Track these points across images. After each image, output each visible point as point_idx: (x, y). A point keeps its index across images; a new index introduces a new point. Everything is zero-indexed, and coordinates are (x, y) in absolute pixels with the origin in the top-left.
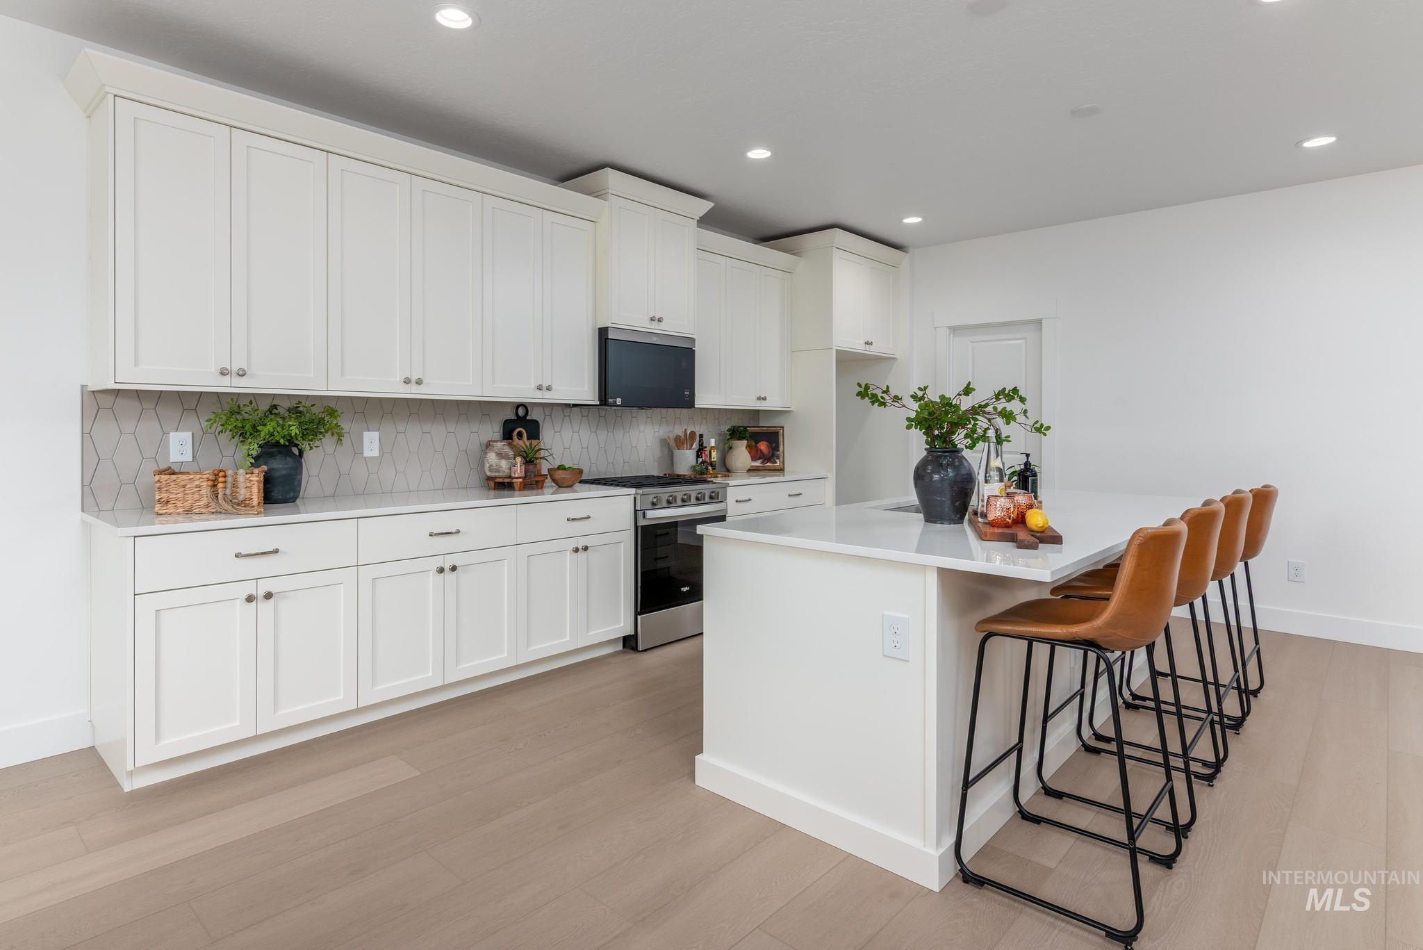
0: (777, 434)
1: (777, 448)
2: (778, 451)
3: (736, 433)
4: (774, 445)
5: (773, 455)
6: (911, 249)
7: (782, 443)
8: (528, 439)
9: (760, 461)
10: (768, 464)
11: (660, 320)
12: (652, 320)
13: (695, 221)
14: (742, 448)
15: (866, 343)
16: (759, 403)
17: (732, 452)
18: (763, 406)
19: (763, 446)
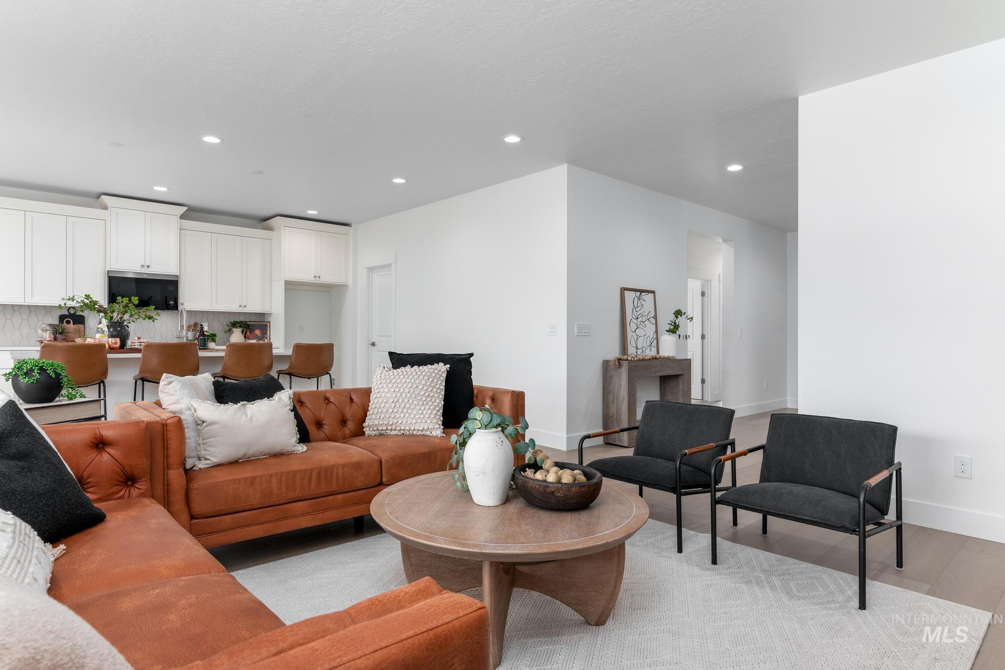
0: (266, 326)
1: (266, 333)
2: (267, 334)
3: (234, 324)
4: (264, 332)
5: (263, 337)
6: (353, 225)
7: (268, 330)
8: (73, 324)
9: (256, 340)
11: (148, 266)
12: (143, 266)
13: (179, 217)
14: (238, 332)
15: (315, 277)
16: (241, 309)
17: (232, 335)
18: (245, 310)
19: (258, 332)
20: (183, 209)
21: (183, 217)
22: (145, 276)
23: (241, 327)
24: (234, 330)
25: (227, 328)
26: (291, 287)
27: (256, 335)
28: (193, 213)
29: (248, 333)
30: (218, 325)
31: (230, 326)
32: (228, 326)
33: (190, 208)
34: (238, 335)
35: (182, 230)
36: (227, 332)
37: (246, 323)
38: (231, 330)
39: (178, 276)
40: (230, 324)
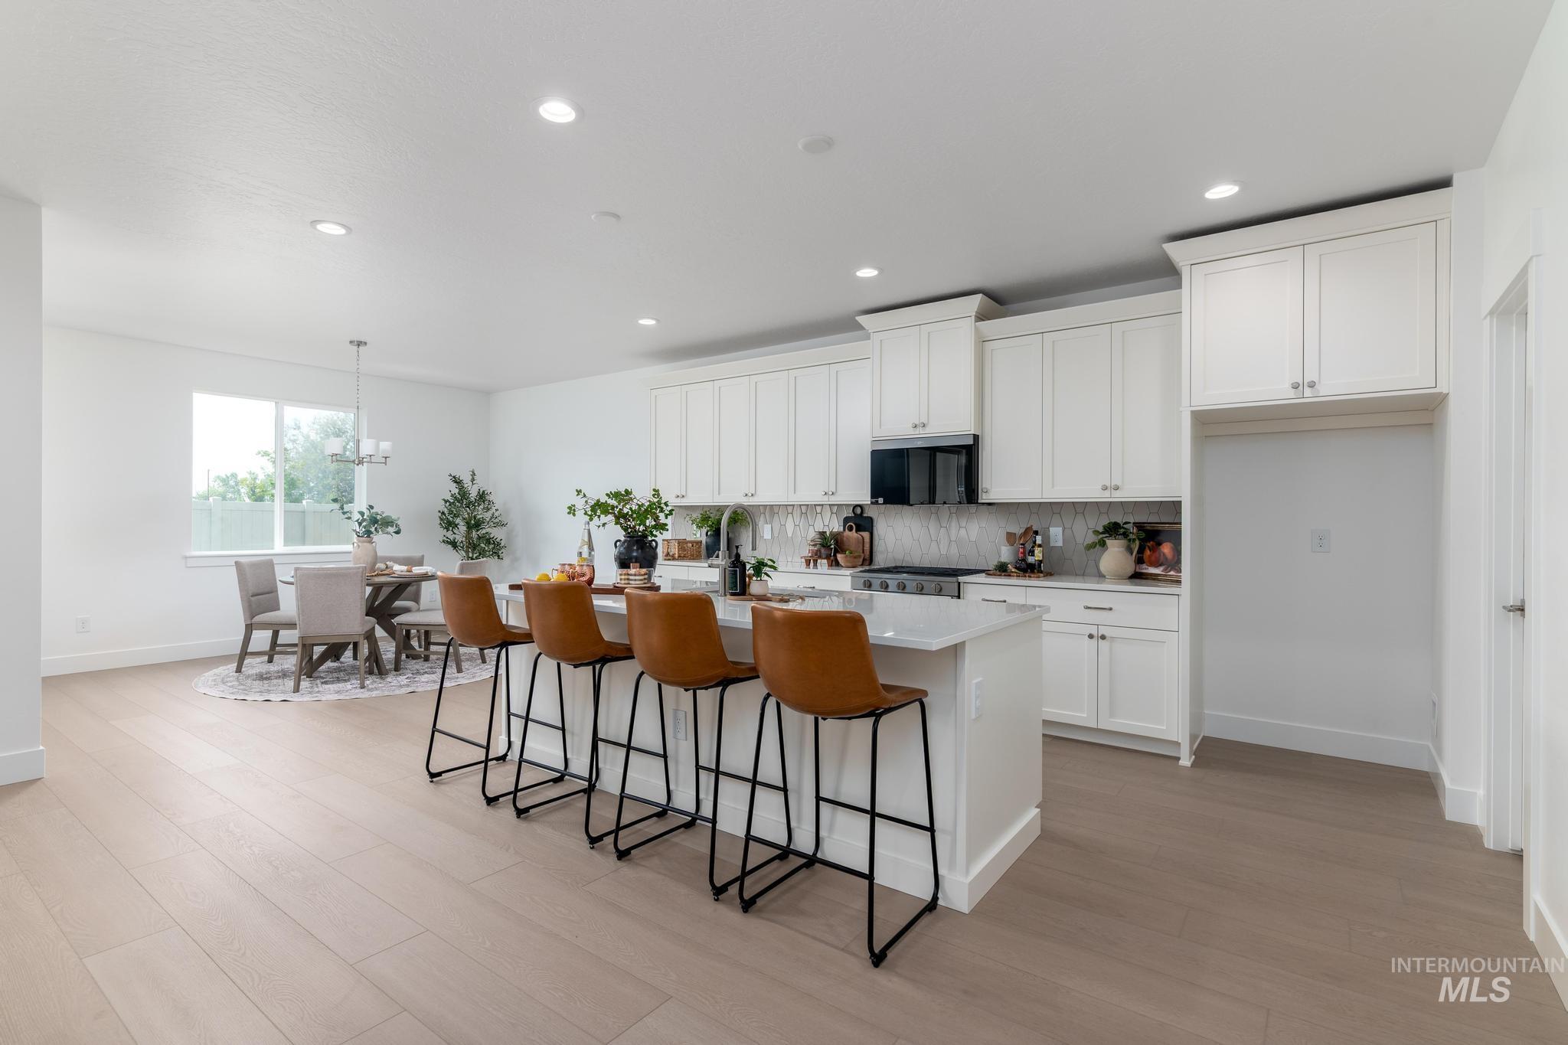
3: (1113, 530)
8: (856, 531)
10: (1172, 573)
11: (921, 425)
12: (912, 426)
13: (973, 317)
14: (1116, 549)
15: (1295, 386)
16: (1107, 494)
17: (1105, 553)
18: (1118, 497)
19: (1164, 549)
20: (977, 301)
21: (982, 316)
22: (919, 444)
23: (1125, 535)
24: (1110, 542)
25: (1092, 538)
27: (1164, 554)
28: (995, 302)
29: (1148, 552)
30: (1084, 531)
31: (1102, 533)
32: (1096, 532)
33: (989, 294)
34: (1115, 555)
35: (982, 342)
36: (1091, 547)
37: (1140, 526)
38: (1103, 544)
39: (976, 437)
40: (1101, 530)
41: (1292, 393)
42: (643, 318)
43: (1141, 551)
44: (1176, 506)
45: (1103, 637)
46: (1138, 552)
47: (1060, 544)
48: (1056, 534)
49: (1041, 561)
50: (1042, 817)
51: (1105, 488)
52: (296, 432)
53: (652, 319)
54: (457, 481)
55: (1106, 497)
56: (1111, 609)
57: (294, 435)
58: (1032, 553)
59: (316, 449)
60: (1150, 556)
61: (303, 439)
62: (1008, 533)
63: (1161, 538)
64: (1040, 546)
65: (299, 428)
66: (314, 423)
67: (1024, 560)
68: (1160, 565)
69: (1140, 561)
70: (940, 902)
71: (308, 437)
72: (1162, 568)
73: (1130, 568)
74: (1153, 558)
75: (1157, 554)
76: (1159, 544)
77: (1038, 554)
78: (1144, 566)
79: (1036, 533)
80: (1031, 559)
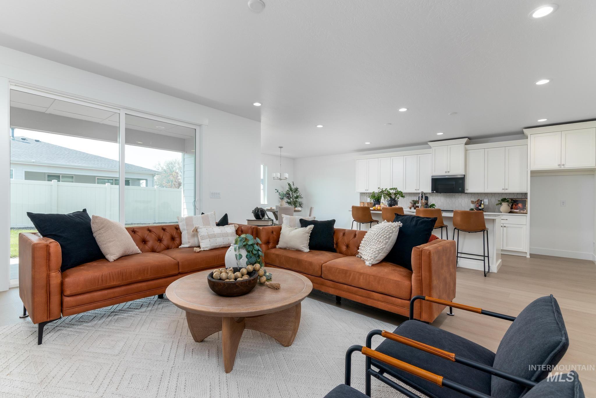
0: (525, 201)
2: (526, 207)
3: (504, 200)
5: (523, 208)
7: (527, 204)
10: (522, 211)
11: (449, 172)
12: (446, 172)
13: (464, 144)
14: (505, 205)
15: (559, 165)
16: (504, 191)
17: (502, 207)
18: (507, 191)
19: (520, 205)
20: (466, 140)
21: (466, 144)
22: (447, 177)
23: (508, 201)
24: (503, 203)
25: (498, 202)
26: (535, 174)
27: (519, 207)
28: (471, 140)
29: (514, 206)
30: (495, 201)
31: (501, 201)
32: (499, 201)
33: (470, 138)
34: (505, 206)
35: (466, 150)
36: (497, 205)
37: (512, 199)
38: (501, 204)
39: (464, 175)
40: (501, 200)
41: (558, 167)
42: (366, 142)
43: (512, 205)
44: (526, 194)
45: (505, 227)
46: (511, 206)
47: (487, 204)
48: (486, 201)
49: (483, 208)
50: (502, 262)
51: (503, 189)
52: (159, 166)
53: (369, 142)
54: (289, 185)
55: (503, 191)
56: (507, 220)
57: (158, 167)
58: (480, 206)
59: (165, 172)
60: (514, 207)
61: (161, 169)
62: (471, 201)
63: (518, 202)
64: (483, 204)
65: (160, 165)
66: (165, 163)
67: (478, 208)
68: (518, 209)
69: (512, 208)
70: (490, 271)
71: (163, 167)
72: (518, 210)
73: (509, 210)
74: (516, 208)
75: (517, 206)
76: (518, 204)
77: (482, 206)
78: (513, 210)
79: (481, 201)
80: (480, 208)
